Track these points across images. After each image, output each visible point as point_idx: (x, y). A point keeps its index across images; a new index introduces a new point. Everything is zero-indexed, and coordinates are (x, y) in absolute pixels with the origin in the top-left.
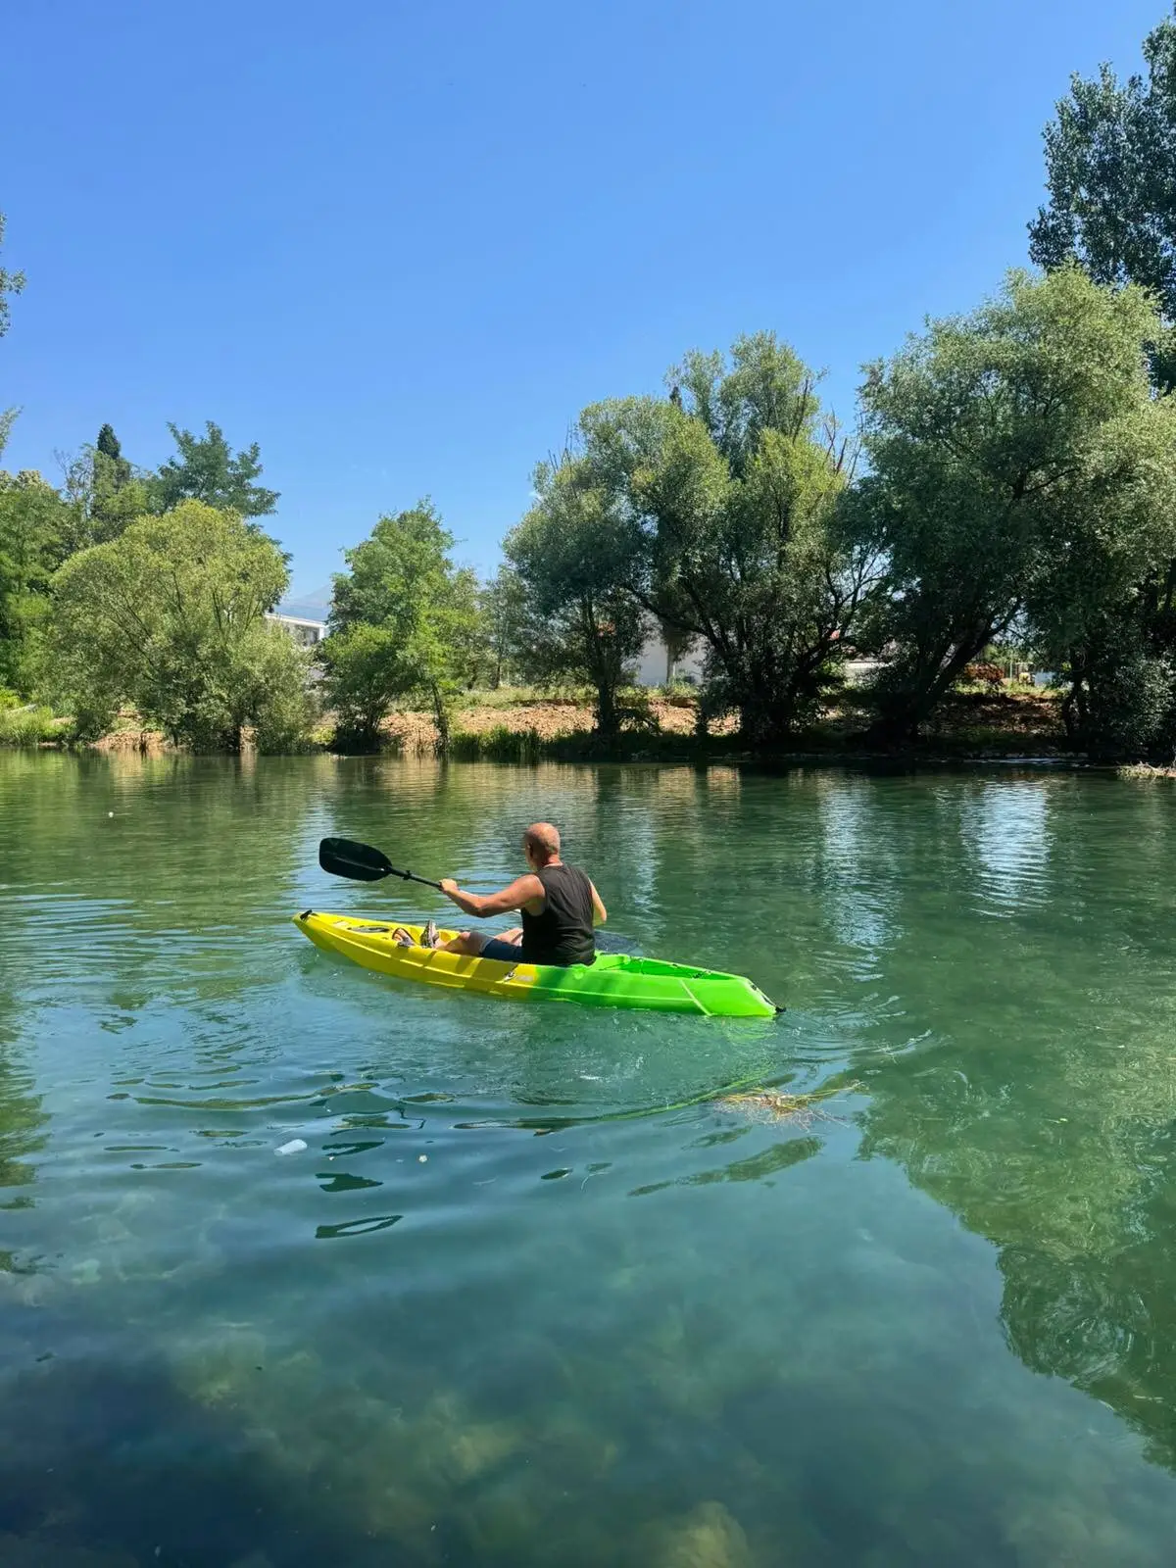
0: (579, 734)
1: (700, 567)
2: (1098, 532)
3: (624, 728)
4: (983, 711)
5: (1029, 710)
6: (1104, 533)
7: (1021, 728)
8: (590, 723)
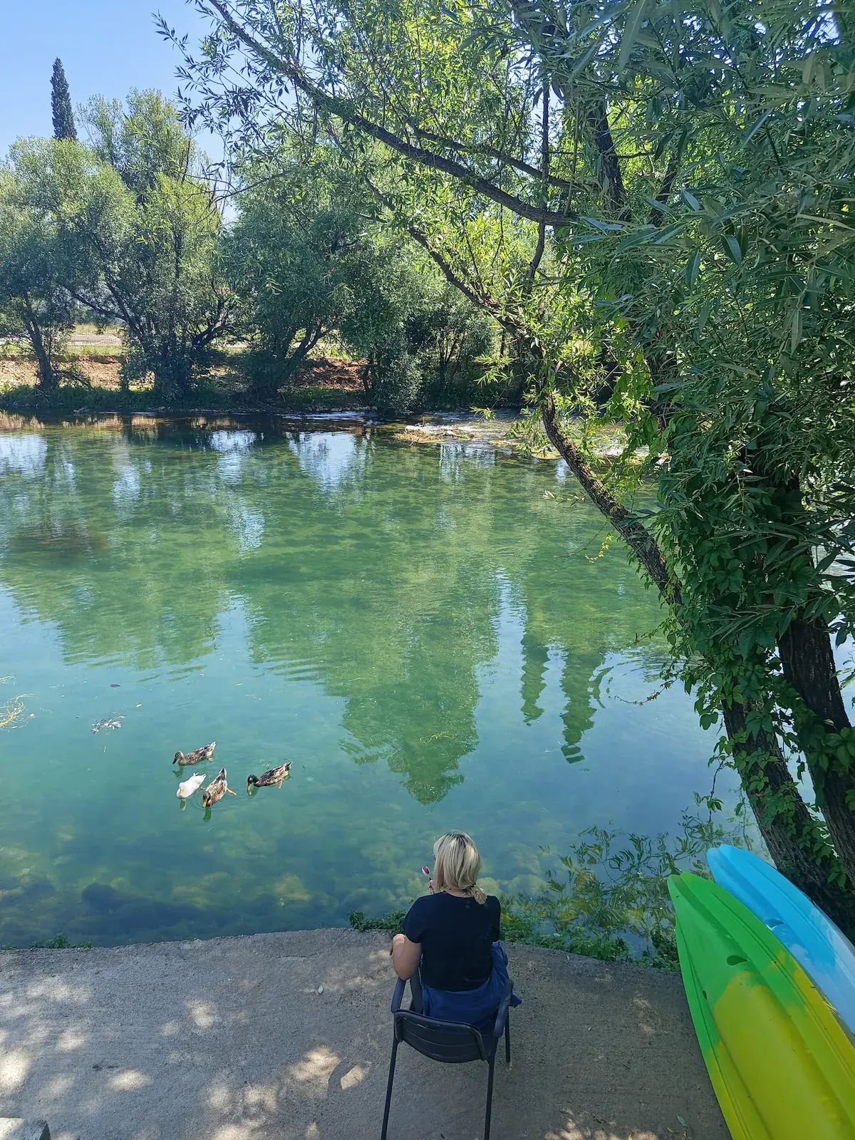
0: (24, 389)
1: (119, 275)
2: (381, 288)
3: (62, 385)
4: (315, 373)
5: (340, 374)
6: (384, 289)
7: (337, 386)
8: (32, 381)
